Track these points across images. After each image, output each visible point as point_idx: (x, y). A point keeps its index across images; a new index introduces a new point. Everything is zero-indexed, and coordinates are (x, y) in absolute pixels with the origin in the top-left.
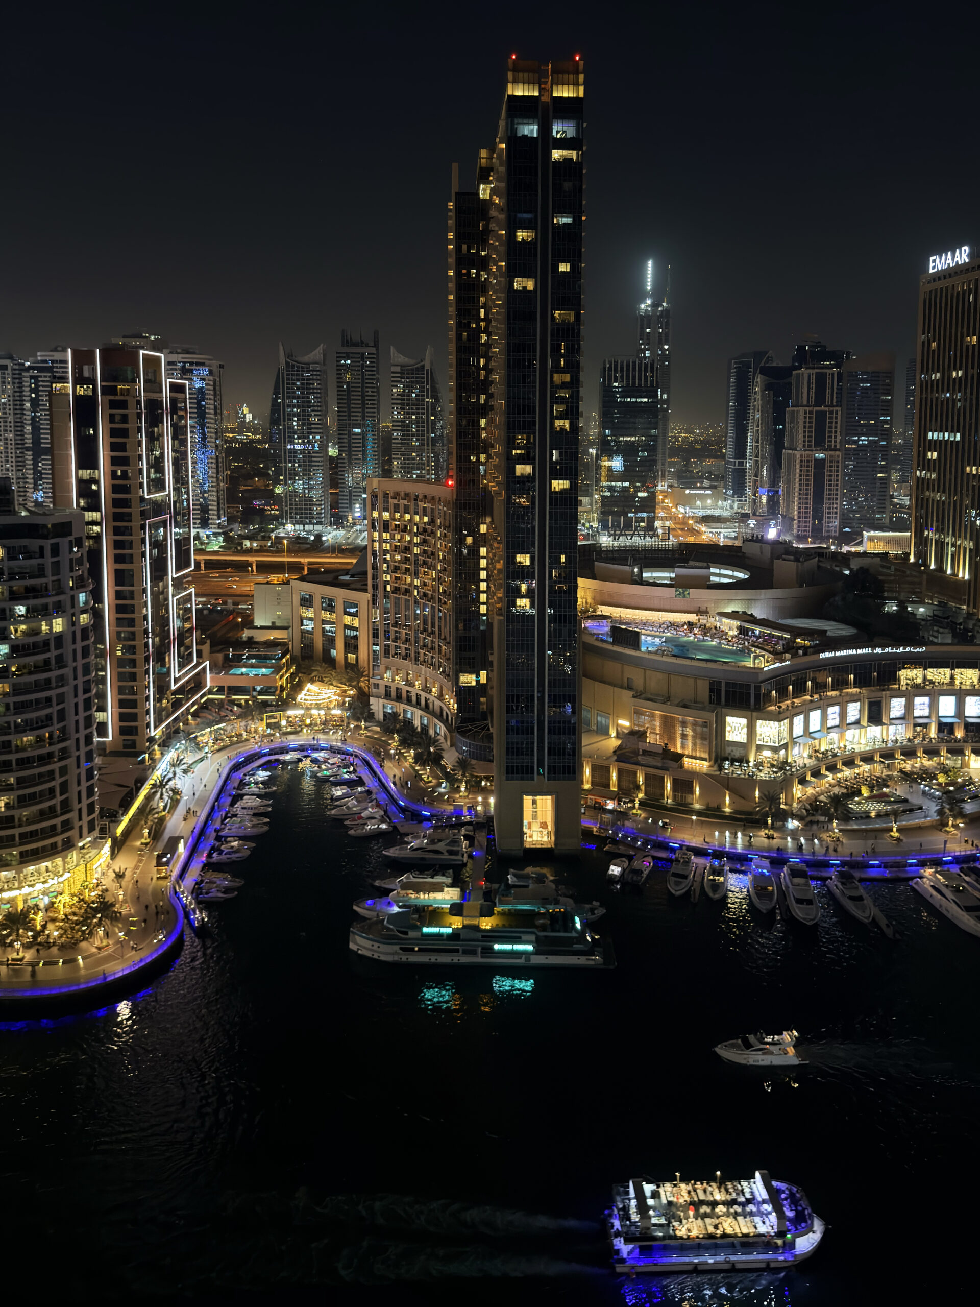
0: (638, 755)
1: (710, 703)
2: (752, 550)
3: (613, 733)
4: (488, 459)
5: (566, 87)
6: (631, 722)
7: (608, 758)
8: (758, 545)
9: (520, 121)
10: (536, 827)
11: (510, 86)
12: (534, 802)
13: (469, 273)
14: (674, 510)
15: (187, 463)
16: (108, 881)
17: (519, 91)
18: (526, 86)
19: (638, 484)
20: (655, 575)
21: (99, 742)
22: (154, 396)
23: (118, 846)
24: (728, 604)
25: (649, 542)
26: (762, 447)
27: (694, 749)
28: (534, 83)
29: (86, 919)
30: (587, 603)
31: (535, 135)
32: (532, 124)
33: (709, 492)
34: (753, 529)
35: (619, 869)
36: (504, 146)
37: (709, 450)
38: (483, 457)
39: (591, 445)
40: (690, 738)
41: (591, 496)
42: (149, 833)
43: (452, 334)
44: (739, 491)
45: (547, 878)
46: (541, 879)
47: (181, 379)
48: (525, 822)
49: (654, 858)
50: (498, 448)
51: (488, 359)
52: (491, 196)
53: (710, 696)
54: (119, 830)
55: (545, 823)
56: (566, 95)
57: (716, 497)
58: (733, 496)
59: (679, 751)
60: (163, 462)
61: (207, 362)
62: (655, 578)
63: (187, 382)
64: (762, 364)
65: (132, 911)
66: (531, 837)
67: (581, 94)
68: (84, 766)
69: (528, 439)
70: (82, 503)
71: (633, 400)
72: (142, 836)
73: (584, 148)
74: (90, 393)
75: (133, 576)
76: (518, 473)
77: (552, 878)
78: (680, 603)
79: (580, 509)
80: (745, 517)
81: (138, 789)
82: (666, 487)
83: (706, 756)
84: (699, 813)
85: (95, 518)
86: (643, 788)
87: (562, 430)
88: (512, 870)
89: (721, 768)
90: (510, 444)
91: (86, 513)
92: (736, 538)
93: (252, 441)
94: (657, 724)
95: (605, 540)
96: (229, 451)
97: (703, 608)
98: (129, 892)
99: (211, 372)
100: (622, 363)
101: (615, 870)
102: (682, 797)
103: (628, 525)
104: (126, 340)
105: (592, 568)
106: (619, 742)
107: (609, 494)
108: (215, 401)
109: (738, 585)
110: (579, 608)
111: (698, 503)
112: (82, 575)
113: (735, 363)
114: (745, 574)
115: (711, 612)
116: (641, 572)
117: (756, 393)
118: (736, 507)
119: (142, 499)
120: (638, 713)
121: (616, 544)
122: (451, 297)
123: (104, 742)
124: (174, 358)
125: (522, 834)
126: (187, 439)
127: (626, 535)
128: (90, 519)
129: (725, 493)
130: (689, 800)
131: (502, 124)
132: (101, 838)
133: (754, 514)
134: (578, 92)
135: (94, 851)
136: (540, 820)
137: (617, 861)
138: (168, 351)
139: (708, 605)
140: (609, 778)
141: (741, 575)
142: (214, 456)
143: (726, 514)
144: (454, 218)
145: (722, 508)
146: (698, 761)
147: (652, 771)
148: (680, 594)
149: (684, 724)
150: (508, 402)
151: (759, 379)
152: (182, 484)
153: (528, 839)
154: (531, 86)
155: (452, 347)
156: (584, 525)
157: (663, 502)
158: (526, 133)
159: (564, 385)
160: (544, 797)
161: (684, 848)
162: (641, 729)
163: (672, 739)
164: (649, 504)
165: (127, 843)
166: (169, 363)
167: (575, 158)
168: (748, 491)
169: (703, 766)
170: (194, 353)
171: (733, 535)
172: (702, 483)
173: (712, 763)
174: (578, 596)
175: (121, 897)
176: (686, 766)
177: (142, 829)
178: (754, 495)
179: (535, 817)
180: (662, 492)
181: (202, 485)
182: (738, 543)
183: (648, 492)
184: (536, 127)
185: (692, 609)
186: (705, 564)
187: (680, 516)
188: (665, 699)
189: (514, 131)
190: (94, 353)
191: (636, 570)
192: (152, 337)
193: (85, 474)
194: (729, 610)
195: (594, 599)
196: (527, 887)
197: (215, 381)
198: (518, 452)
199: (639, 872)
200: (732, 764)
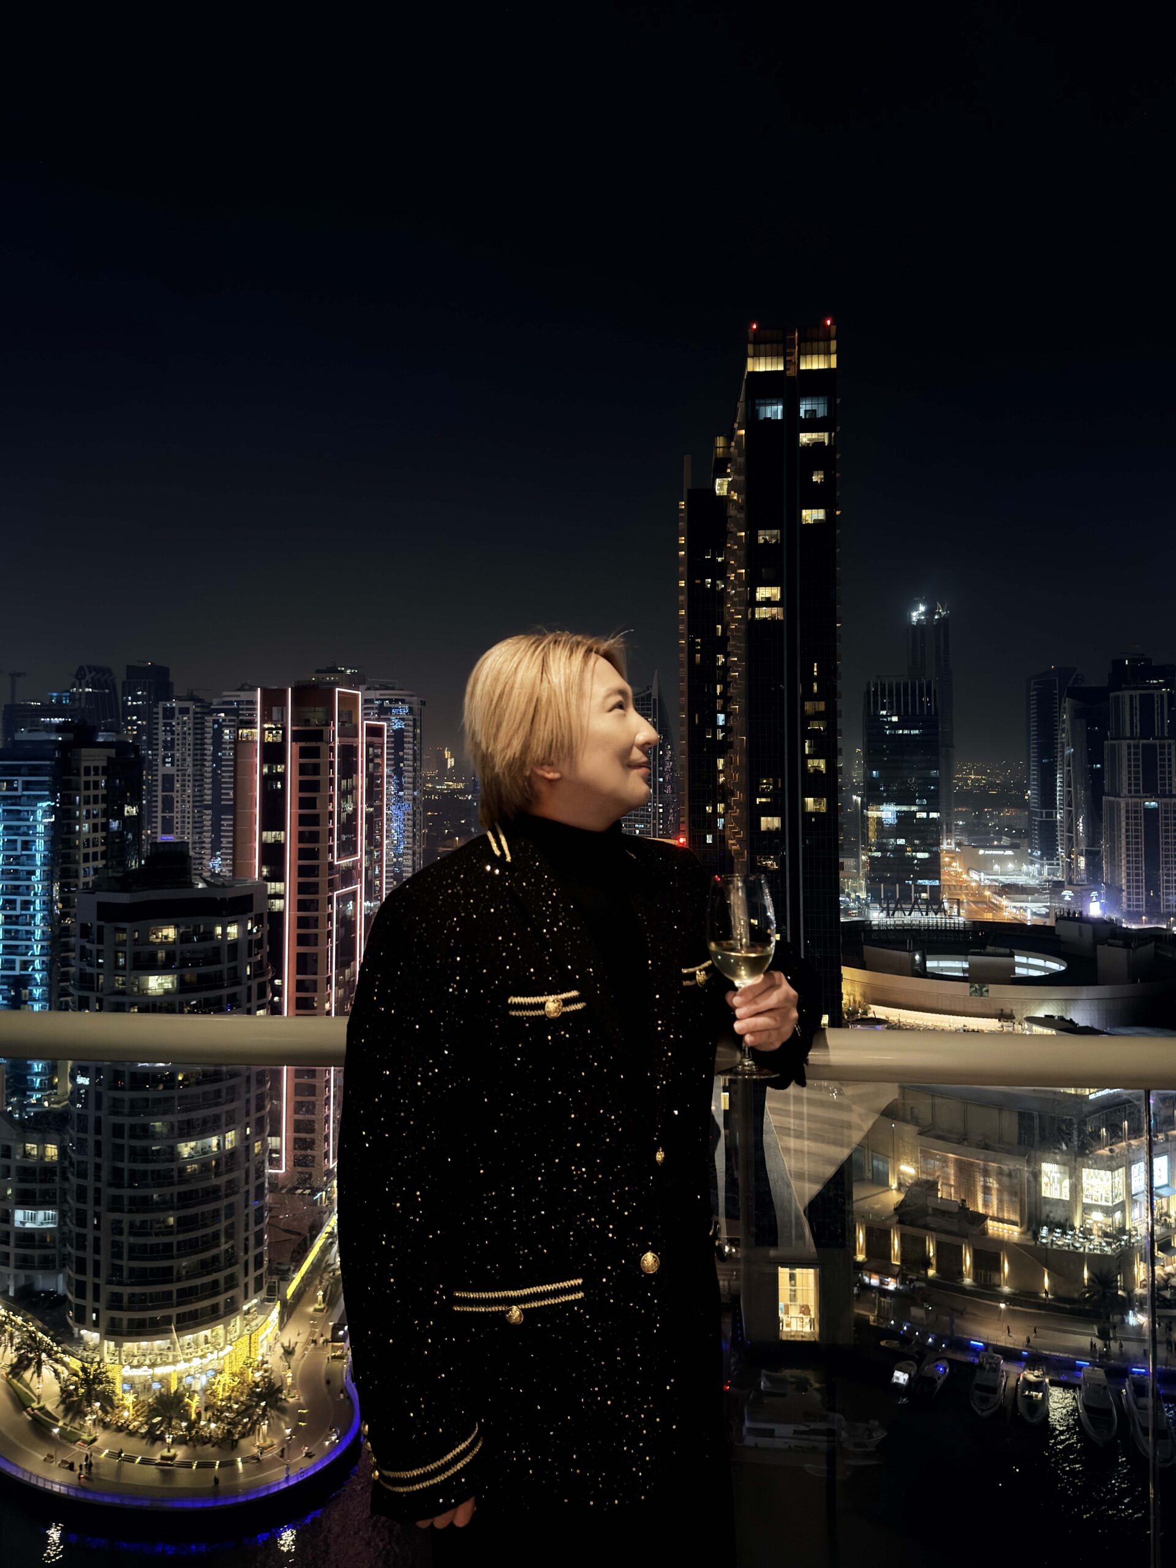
0: (927, 1215)
1: (1020, 1143)
2: (1069, 931)
3: (894, 1183)
4: (726, 809)
5: (815, 357)
6: (917, 1169)
7: (888, 1218)
8: (1078, 924)
9: (762, 401)
10: (794, 1312)
11: (750, 361)
12: (792, 1277)
13: (703, 582)
14: (965, 876)
15: (382, 821)
16: (275, 1361)
17: (760, 366)
18: (769, 360)
19: (917, 842)
20: (944, 964)
21: (271, 1175)
22: (348, 741)
23: (288, 1311)
24: (1040, 1005)
25: (932, 919)
26: (1076, 793)
27: (1000, 1208)
28: (778, 355)
29: (247, 1410)
30: (855, 1001)
31: (780, 417)
32: (777, 404)
33: (1009, 853)
34: (1069, 903)
35: (906, 1376)
36: (743, 432)
37: (1009, 797)
38: (721, 807)
39: (854, 790)
40: (994, 1193)
41: (857, 857)
42: (324, 1296)
43: (683, 657)
44: (1049, 852)
45: (811, 1385)
46: (802, 1385)
47: (378, 720)
48: (781, 1304)
49: (951, 1362)
50: (739, 796)
51: (726, 686)
52: (729, 491)
53: (1020, 1134)
54: (290, 1292)
55: (807, 1307)
56: (815, 367)
57: (1019, 859)
58: (1041, 858)
59: (981, 1210)
60: (356, 820)
61: (407, 699)
62: (942, 969)
63: (385, 724)
64: (1070, 685)
65: (302, 1400)
66: (788, 1325)
67: (834, 365)
68: (254, 1205)
69: (775, 784)
70: (265, 871)
71: (906, 732)
72: (315, 1300)
73: (838, 429)
74: (279, 739)
75: (316, 961)
76: (763, 827)
77: (817, 1385)
78: (976, 1003)
79: (841, 874)
80: (1058, 886)
81: (314, 1237)
82: (953, 846)
83: (1015, 1217)
84: (1007, 1299)
85: (278, 890)
86: (934, 1261)
87: (817, 771)
88: (764, 1371)
89: (1036, 1235)
90: (754, 791)
91: (269, 884)
92: (1047, 915)
93: (454, 792)
94: (951, 1171)
95: (877, 916)
96: (428, 805)
97: (1007, 1011)
98: (298, 1373)
99: (411, 709)
100: (890, 685)
101: (901, 1377)
102: (986, 1276)
103: (905, 897)
104: (321, 675)
105: (860, 953)
106: (901, 1197)
107: (879, 854)
108: (415, 745)
109: (1050, 980)
110: (844, 1008)
111: (996, 867)
112: (261, 961)
113: (1035, 683)
114: (1060, 964)
115: (1018, 1017)
116: (924, 961)
117: (1064, 722)
118: (1046, 873)
119: (331, 864)
120: (926, 1155)
121: (890, 921)
122: (683, 612)
123: (277, 1175)
124: (372, 694)
125: (777, 1321)
126: (382, 791)
127: (903, 910)
128: (273, 891)
129: (1031, 854)
130: (995, 1280)
131: (741, 406)
132: (269, 1301)
133: (1070, 882)
134: (829, 363)
135: (261, 1317)
136: (800, 1302)
137: (903, 1364)
138: (365, 687)
139: (1014, 1008)
140: (888, 1246)
141: (1056, 966)
142: (411, 812)
143: (1033, 882)
144: (686, 519)
145: (1028, 874)
146: (1006, 1225)
147: (944, 1238)
148: (976, 991)
149: (986, 1173)
150: (749, 739)
151: (1067, 703)
152: (376, 847)
153: (785, 1329)
154: (775, 360)
155: (684, 672)
156: (848, 895)
157: (950, 865)
158: (769, 416)
159: (817, 716)
160: (805, 1271)
161: (990, 1349)
162: (930, 1178)
163: (971, 1193)
164: (932, 868)
165: (299, 1308)
166: (366, 701)
167: (826, 442)
168: (1061, 852)
169: (1011, 1232)
170: (393, 689)
171: (1044, 911)
172: (1000, 840)
173: (1025, 1227)
174: (843, 991)
175: (289, 1381)
176: (990, 1231)
177: (316, 1291)
178: (1069, 857)
179: (793, 1297)
180: (948, 851)
181: (397, 847)
182: (1050, 922)
183: (929, 852)
184: (780, 408)
185: (993, 1012)
186: (1007, 951)
187: (973, 884)
188: (960, 1138)
189: (756, 413)
190: (286, 691)
191: (917, 957)
192: (348, 671)
193: (270, 836)
194: (1041, 1013)
195: (864, 995)
196: (784, 1395)
197: (415, 720)
198: (763, 800)
199: (932, 1381)
200: (1051, 1231)
